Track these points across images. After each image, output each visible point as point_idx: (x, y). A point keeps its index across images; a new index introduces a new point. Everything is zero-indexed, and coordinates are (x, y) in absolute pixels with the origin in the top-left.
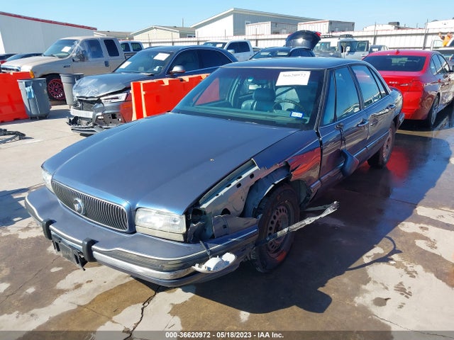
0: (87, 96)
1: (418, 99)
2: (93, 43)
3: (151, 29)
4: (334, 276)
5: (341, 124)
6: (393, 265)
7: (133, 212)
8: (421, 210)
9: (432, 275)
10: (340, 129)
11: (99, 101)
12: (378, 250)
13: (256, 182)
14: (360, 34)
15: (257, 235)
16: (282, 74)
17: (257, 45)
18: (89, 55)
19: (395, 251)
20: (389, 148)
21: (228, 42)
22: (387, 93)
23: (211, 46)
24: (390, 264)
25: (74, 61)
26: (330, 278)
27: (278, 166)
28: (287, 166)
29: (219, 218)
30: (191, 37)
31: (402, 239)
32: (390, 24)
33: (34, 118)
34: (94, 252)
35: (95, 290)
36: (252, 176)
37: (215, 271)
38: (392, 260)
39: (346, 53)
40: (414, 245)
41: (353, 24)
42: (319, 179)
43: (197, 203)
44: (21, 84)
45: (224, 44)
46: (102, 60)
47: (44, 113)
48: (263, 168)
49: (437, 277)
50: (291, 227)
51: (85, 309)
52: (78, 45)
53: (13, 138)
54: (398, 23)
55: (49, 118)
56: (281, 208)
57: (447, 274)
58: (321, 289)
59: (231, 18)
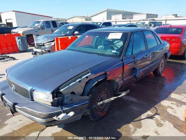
0: (40, 43)
1: (179, 46)
2: (47, 22)
3: (74, 17)
4: (126, 124)
5: (135, 56)
6: (154, 120)
7: (32, 91)
8: (173, 95)
9: (172, 126)
10: (134, 58)
11: (44, 45)
12: (149, 113)
13: (89, 80)
14: (160, 19)
15: (88, 104)
16: (110, 34)
17: (116, 24)
18: (45, 27)
19: (156, 114)
20: (163, 67)
21: (103, 22)
22: (161, 43)
23: (95, 24)
24: (153, 120)
25: (39, 29)
26: (124, 125)
27: (101, 73)
28: (106, 74)
29: (68, 96)
30: (90, 20)
31: (161, 108)
32: (173, 15)
33: (21, 52)
34: (16, 108)
35: (22, 124)
36: (87, 77)
37: (62, 120)
38: (154, 118)
39: (152, 27)
40: (166, 111)
41: (157, 15)
42: (123, 80)
43: (58, 89)
44: (17, 38)
45: (101, 23)
46: (50, 29)
47: (25, 50)
48: (93, 74)
49: (174, 127)
50: (104, 101)
51: (16, 133)
52: (41, 23)
53: (11, 59)
54: (176, 15)
55: (27, 52)
56: (104, 92)
57: (179, 126)
58: (118, 130)
59: (106, 13)
